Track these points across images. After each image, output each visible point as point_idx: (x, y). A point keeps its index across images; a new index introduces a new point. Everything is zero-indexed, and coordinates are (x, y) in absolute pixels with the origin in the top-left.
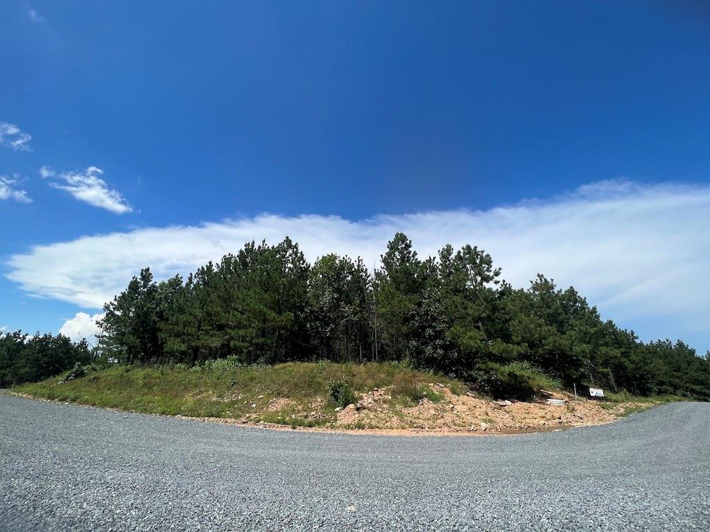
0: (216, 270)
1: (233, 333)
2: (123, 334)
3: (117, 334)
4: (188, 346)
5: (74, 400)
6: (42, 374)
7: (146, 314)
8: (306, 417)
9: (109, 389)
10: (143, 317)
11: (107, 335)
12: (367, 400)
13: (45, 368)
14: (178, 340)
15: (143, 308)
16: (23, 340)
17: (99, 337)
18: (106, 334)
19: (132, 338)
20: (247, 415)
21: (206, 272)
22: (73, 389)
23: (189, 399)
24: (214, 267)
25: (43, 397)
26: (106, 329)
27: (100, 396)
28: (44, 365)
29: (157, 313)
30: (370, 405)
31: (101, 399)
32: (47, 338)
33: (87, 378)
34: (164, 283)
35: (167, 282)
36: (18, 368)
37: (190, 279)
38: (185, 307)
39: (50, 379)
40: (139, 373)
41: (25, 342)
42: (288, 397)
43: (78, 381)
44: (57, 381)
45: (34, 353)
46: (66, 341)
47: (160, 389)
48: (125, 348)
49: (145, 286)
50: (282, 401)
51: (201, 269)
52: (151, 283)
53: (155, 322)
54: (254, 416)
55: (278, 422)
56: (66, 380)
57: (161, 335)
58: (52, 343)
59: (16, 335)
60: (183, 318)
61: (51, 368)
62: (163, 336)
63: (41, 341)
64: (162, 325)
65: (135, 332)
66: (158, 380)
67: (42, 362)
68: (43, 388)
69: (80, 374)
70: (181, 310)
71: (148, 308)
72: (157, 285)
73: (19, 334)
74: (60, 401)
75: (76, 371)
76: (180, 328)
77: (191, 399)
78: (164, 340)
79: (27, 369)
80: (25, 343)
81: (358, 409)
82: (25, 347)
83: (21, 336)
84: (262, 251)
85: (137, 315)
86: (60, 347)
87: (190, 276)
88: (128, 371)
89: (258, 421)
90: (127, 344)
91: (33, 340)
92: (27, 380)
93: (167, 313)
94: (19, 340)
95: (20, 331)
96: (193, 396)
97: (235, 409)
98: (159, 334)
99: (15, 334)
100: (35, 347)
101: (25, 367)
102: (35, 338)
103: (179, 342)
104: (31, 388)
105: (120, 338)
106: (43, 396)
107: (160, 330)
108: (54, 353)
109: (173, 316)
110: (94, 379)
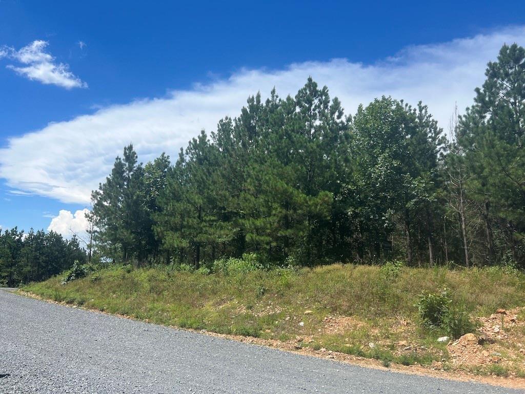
0: (211, 141)
1: (247, 224)
2: (116, 229)
3: (110, 228)
4: (189, 243)
5: (81, 303)
6: (43, 274)
7: (137, 203)
8: (393, 347)
9: (114, 292)
10: (133, 206)
11: (98, 230)
12: (492, 327)
13: (45, 267)
14: (178, 234)
15: (132, 197)
16: (20, 238)
17: (90, 232)
18: (96, 228)
19: (125, 233)
20: (298, 338)
21: (199, 145)
22: (77, 291)
23: (211, 309)
24: (208, 138)
25: (51, 299)
26: (97, 224)
27: (107, 300)
28: (44, 264)
29: (147, 202)
30: (499, 337)
31: (109, 304)
32: (41, 234)
33: (88, 278)
34: (150, 165)
35: (153, 163)
36: (21, 266)
37: (181, 155)
38: (180, 192)
39: (51, 279)
40: (142, 275)
41: (23, 239)
42: (351, 315)
43: (80, 281)
44: (59, 281)
45: (32, 251)
46: (58, 238)
47: (171, 295)
48: (119, 245)
49: (130, 169)
50: (345, 321)
51: (192, 141)
52: (136, 165)
53: (148, 214)
54: (308, 339)
55: (350, 352)
56: (68, 280)
57: (157, 229)
58: (46, 240)
59: (14, 232)
60: (180, 206)
61: (50, 267)
62: (159, 230)
63: (36, 238)
64: (155, 217)
65: (127, 225)
66: (165, 284)
67: (41, 261)
68: (48, 288)
69: (80, 274)
70: (177, 197)
71: (138, 196)
72: (143, 167)
73: (16, 232)
74: (68, 303)
75: (76, 270)
76: (177, 219)
77: (212, 310)
78: (160, 235)
79: (29, 268)
80: (23, 241)
81: (481, 342)
82: (23, 245)
83: (18, 233)
84: (272, 107)
85: (128, 206)
86: (53, 245)
87: (180, 152)
88: (129, 272)
89: (317, 348)
90: (121, 240)
91: (29, 238)
92: (31, 280)
93: (160, 201)
94: (17, 238)
95: (16, 228)
96: (213, 305)
97: (277, 327)
98: (154, 227)
99: (12, 230)
100: (32, 244)
101: (27, 265)
102: (31, 235)
103: (178, 237)
104: (37, 288)
105: (113, 234)
106: (50, 297)
107: (155, 223)
108: (49, 251)
109: (167, 204)
110: (96, 279)
